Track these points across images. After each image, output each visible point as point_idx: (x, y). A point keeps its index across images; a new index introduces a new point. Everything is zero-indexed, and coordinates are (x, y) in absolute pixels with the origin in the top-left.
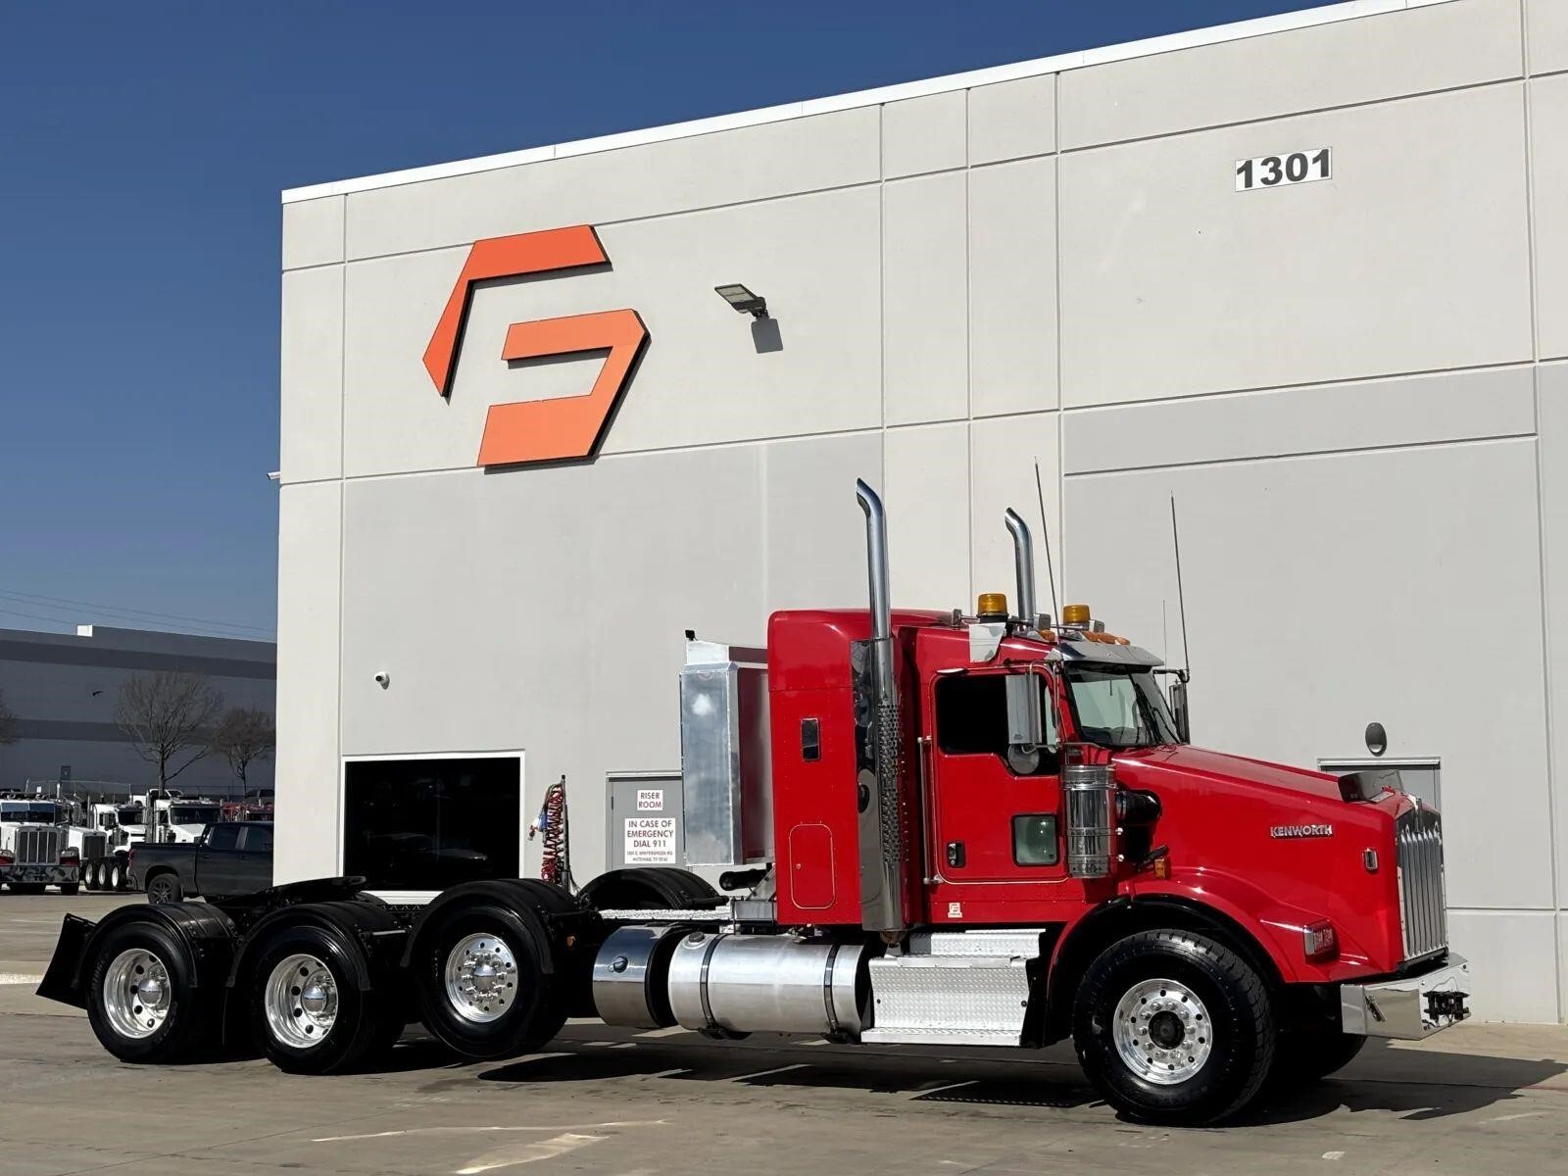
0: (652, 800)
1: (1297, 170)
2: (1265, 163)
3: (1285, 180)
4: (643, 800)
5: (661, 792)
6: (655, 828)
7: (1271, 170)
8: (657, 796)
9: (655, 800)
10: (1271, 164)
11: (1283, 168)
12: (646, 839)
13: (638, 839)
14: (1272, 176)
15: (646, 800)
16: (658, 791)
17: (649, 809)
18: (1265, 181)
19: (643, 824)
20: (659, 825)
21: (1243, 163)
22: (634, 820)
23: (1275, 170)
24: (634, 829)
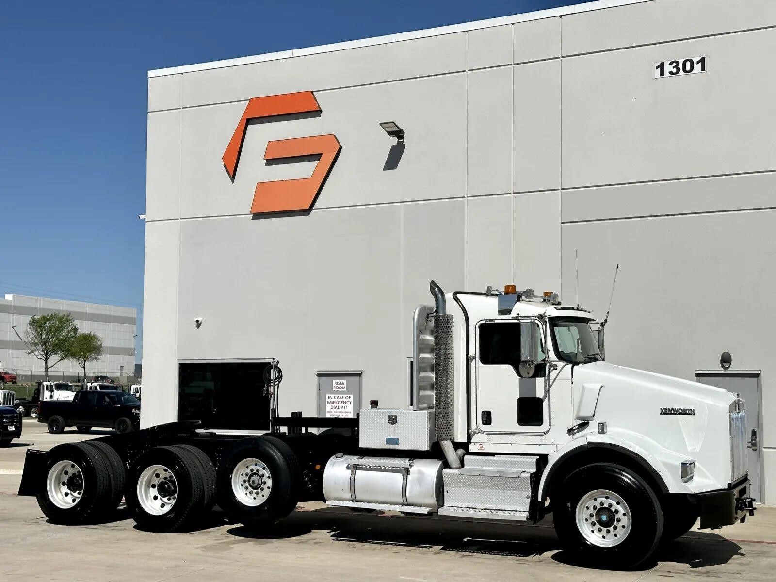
0: (340, 385)
1: (688, 68)
2: (671, 64)
3: (681, 72)
4: (336, 385)
5: (345, 381)
6: (342, 400)
7: (674, 67)
8: (343, 383)
9: (342, 386)
10: (674, 64)
11: (680, 66)
12: (337, 405)
13: (333, 405)
14: (675, 71)
15: (337, 385)
16: (344, 381)
17: (339, 390)
18: (671, 73)
19: (336, 397)
20: (344, 398)
21: (659, 63)
22: (331, 395)
23: (676, 67)
24: (331, 400)
